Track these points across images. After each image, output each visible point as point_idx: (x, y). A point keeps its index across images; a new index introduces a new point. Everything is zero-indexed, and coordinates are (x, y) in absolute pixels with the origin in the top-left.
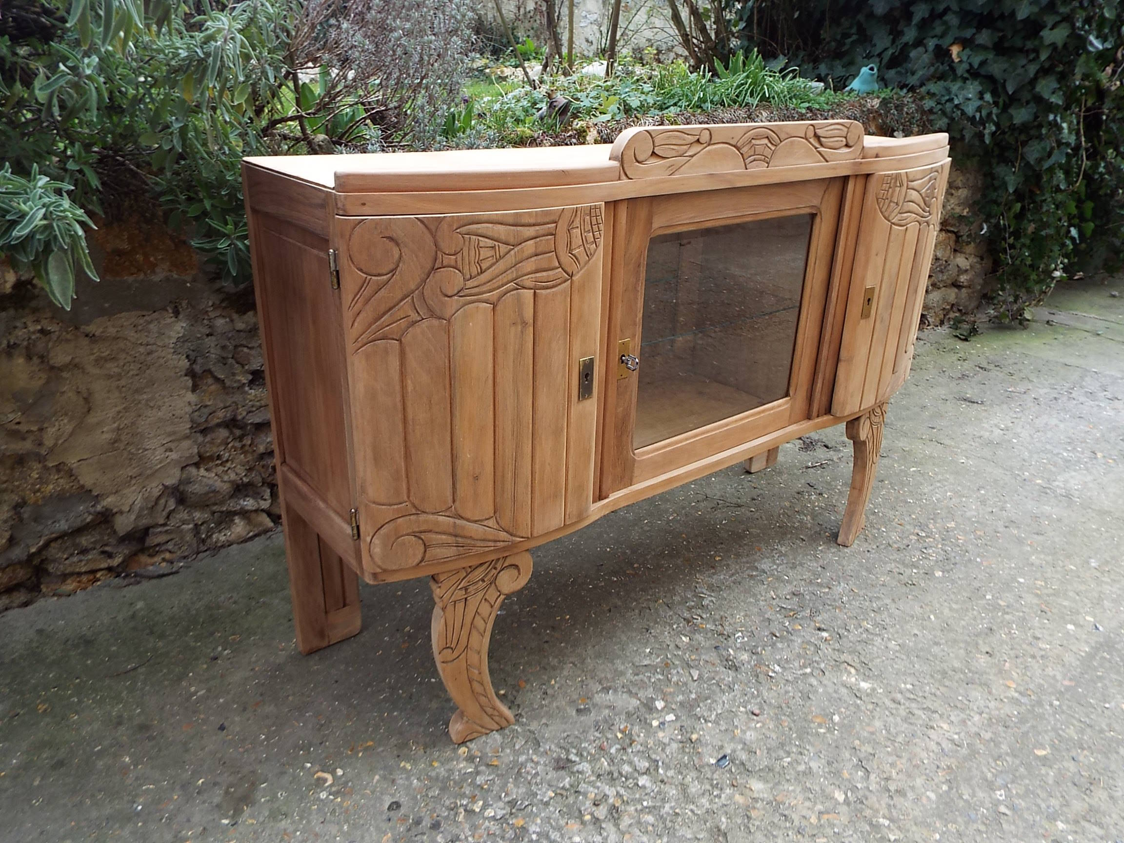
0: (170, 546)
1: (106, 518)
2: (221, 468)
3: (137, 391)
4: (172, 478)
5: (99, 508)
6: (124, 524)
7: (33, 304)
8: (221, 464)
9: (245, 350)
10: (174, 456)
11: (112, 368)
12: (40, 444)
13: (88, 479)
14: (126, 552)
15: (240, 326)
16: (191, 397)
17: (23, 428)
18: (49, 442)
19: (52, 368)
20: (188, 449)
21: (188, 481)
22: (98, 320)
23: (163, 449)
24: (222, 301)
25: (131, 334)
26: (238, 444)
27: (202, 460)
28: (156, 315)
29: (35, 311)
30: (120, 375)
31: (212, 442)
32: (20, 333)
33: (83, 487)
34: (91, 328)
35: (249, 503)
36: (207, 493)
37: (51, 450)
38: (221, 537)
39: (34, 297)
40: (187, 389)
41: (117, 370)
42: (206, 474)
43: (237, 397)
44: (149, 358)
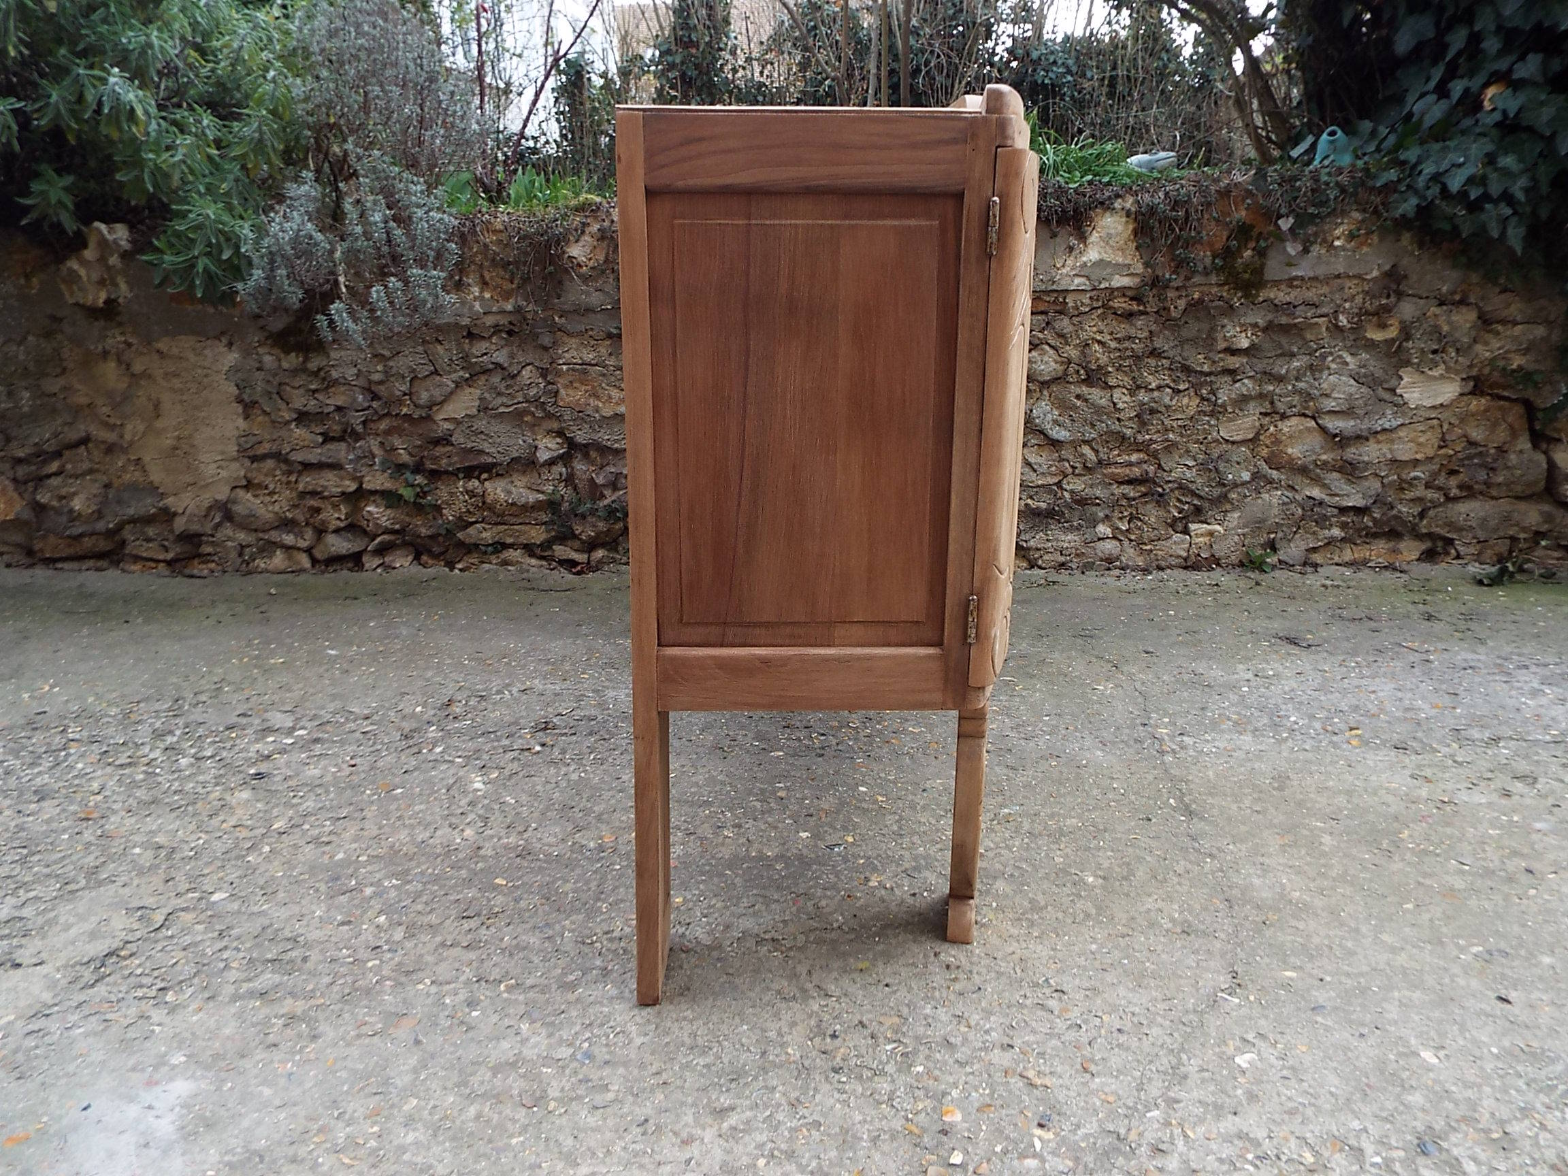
0: (216, 558)
1: (167, 516)
2: (268, 499)
3: (196, 408)
4: (222, 494)
5: (161, 505)
6: (180, 524)
7: (118, 319)
8: (269, 494)
9: (288, 388)
10: (224, 473)
11: (177, 383)
12: (122, 437)
13: (156, 476)
14: (178, 550)
15: (285, 365)
16: (241, 422)
17: (112, 421)
18: (128, 437)
19: (133, 375)
20: (237, 470)
21: (235, 502)
22: (165, 339)
23: (215, 466)
24: (267, 339)
25: (192, 358)
26: (284, 479)
27: (249, 485)
28: (209, 342)
29: (120, 324)
30: (181, 390)
31: (259, 470)
32: (110, 341)
33: (152, 482)
34: (161, 345)
35: (289, 539)
36: (249, 516)
37: (131, 443)
38: (261, 563)
39: (119, 314)
40: (238, 415)
41: (180, 386)
42: (252, 499)
43: (283, 433)
44: (205, 380)
